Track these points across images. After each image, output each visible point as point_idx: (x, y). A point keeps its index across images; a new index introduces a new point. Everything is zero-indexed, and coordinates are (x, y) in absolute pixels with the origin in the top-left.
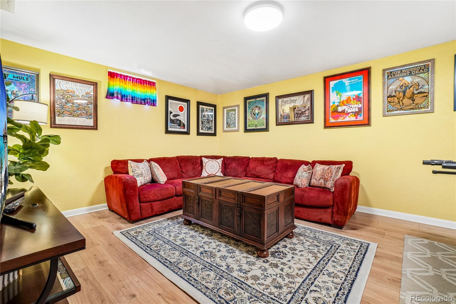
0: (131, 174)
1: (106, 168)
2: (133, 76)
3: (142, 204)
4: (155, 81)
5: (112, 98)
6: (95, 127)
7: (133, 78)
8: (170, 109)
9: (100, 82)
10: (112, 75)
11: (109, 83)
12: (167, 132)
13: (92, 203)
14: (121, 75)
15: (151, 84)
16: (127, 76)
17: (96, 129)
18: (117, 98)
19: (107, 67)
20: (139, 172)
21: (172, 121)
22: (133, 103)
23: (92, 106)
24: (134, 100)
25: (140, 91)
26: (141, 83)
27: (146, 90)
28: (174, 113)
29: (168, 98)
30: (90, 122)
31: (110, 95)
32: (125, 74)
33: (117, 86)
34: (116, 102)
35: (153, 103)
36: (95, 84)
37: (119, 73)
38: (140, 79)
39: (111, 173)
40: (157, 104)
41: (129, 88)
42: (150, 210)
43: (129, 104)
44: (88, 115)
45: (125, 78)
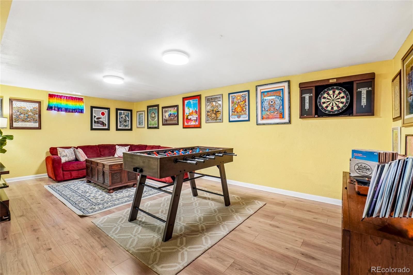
0: (59, 155)
1: (47, 153)
2: (66, 96)
3: (64, 172)
4: (83, 97)
5: (51, 110)
6: (40, 128)
7: (67, 97)
8: (94, 114)
9: (43, 101)
10: (51, 96)
11: (49, 101)
12: (92, 129)
13: (38, 173)
14: (57, 96)
15: (80, 99)
16: (62, 96)
17: (40, 129)
18: (55, 110)
19: (47, 92)
20: (65, 154)
21: (95, 122)
22: (66, 112)
23: (37, 116)
24: (67, 110)
25: (72, 104)
26: (72, 99)
27: (76, 103)
28: (97, 117)
29: (92, 108)
30: (37, 125)
31: (50, 108)
32: (61, 95)
33: (55, 102)
34: (53, 112)
35: (81, 111)
36: (39, 103)
37: (56, 94)
38: (72, 97)
39: (50, 155)
40: (84, 112)
41: (63, 103)
42: (70, 176)
43: (63, 113)
44: (35, 121)
45: (61, 97)
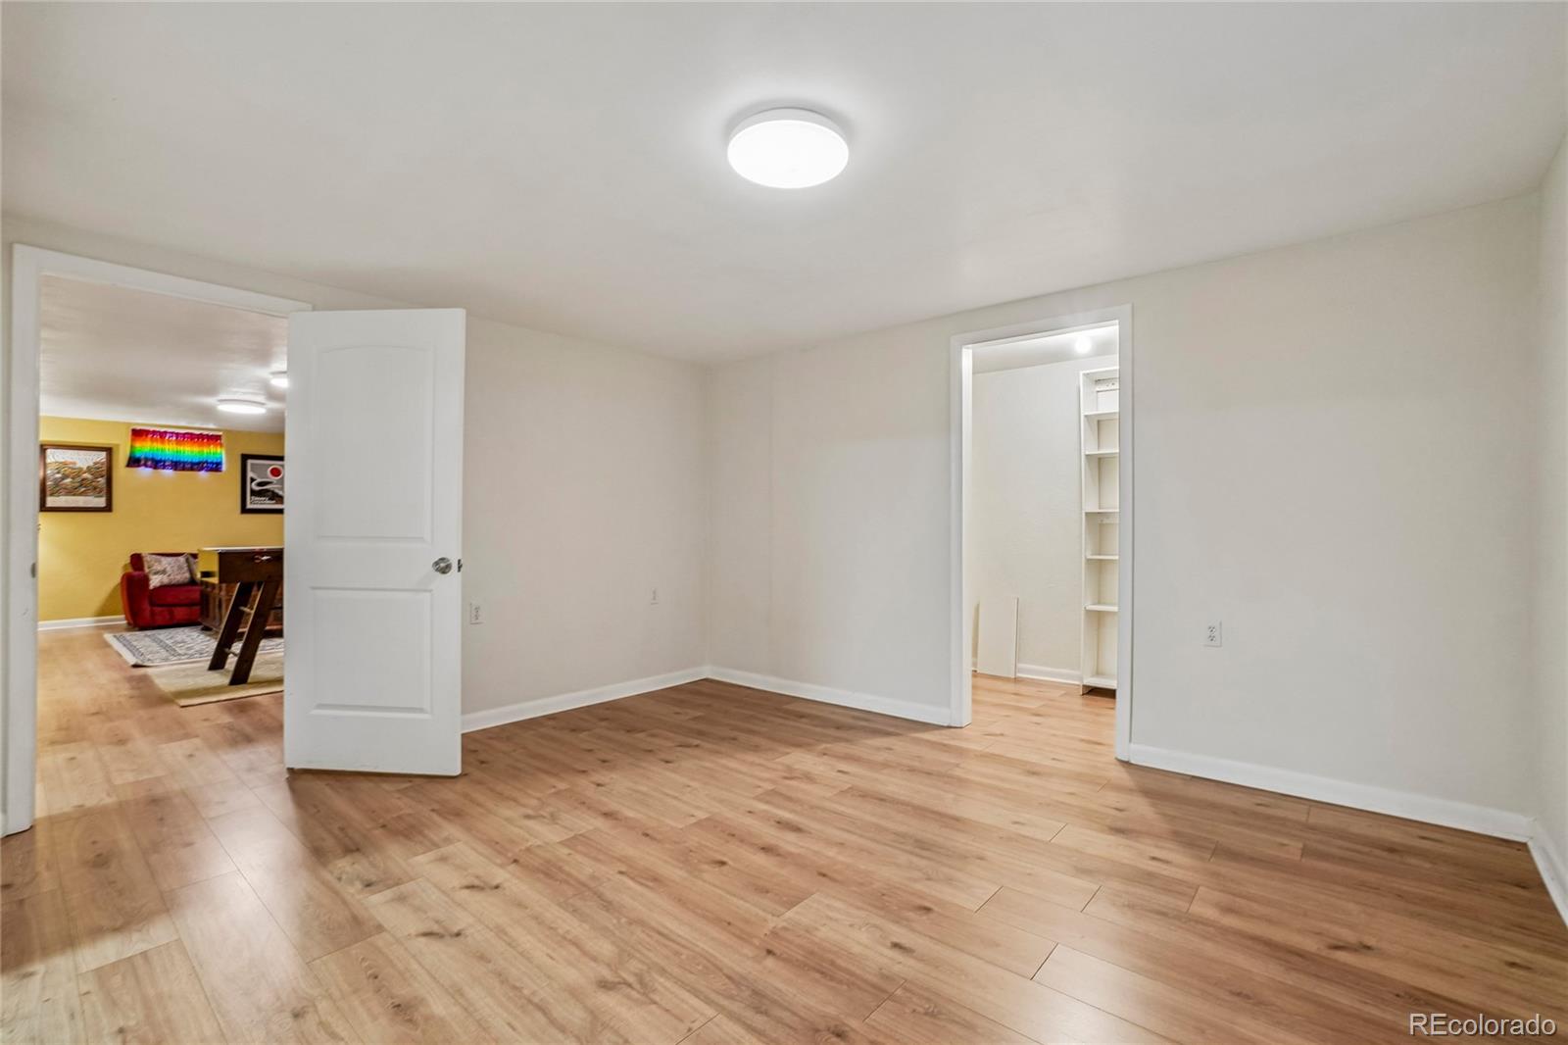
0: (147, 570)
1: (126, 565)
2: (177, 431)
3: (155, 608)
4: (220, 433)
5: (139, 466)
6: (108, 508)
7: (177, 434)
8: (250, 474)
9: (118, 446)
10: (138, 434)
11: (132, 447)
12: (244, 510)
13: (102, 612)
14: (154, 433)
15: (214, 439)
16: (166, 433)
17: (110, 510)
18: (146, 465)
19: (129, 424)
20: (159, 568)
21: (253, 493)
22: (175, 470)
23: (102, 481)
24: (177, 465)
25: (190, 452)
26: (192, 439)
27: (201, 449)
28: (259, 480)
29: (245, 458)
30: (101, 502)
31: (134, 462)
32: (163, 430)
33: (145, 448)
34: (144, 472)
35: (215, 467)
36: (109, 450)
37: (152, 429)
38: (192, 434)
39: (130, 570)
40: (224, 467)
41: (169, 450)
42: (168, 617)
43: (168, 472)
44: (95, 490)
45: (162, 435)
